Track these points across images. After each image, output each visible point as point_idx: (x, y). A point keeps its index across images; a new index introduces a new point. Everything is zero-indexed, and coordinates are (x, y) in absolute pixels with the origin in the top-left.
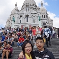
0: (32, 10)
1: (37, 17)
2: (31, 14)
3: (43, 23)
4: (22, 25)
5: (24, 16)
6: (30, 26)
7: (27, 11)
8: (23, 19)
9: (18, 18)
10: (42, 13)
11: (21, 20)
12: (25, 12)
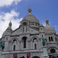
0: (32, 29)
1: (40, 39)
2: (31, 35)
3: (51, 49)
4: (14, 54)
5: (20, 38)
6: (27, 55)
7: (25, 31)
8: (18, 43)
9: (10, 42)
10: (48, 34)
11: (15, 46)
12: (21, 33)
